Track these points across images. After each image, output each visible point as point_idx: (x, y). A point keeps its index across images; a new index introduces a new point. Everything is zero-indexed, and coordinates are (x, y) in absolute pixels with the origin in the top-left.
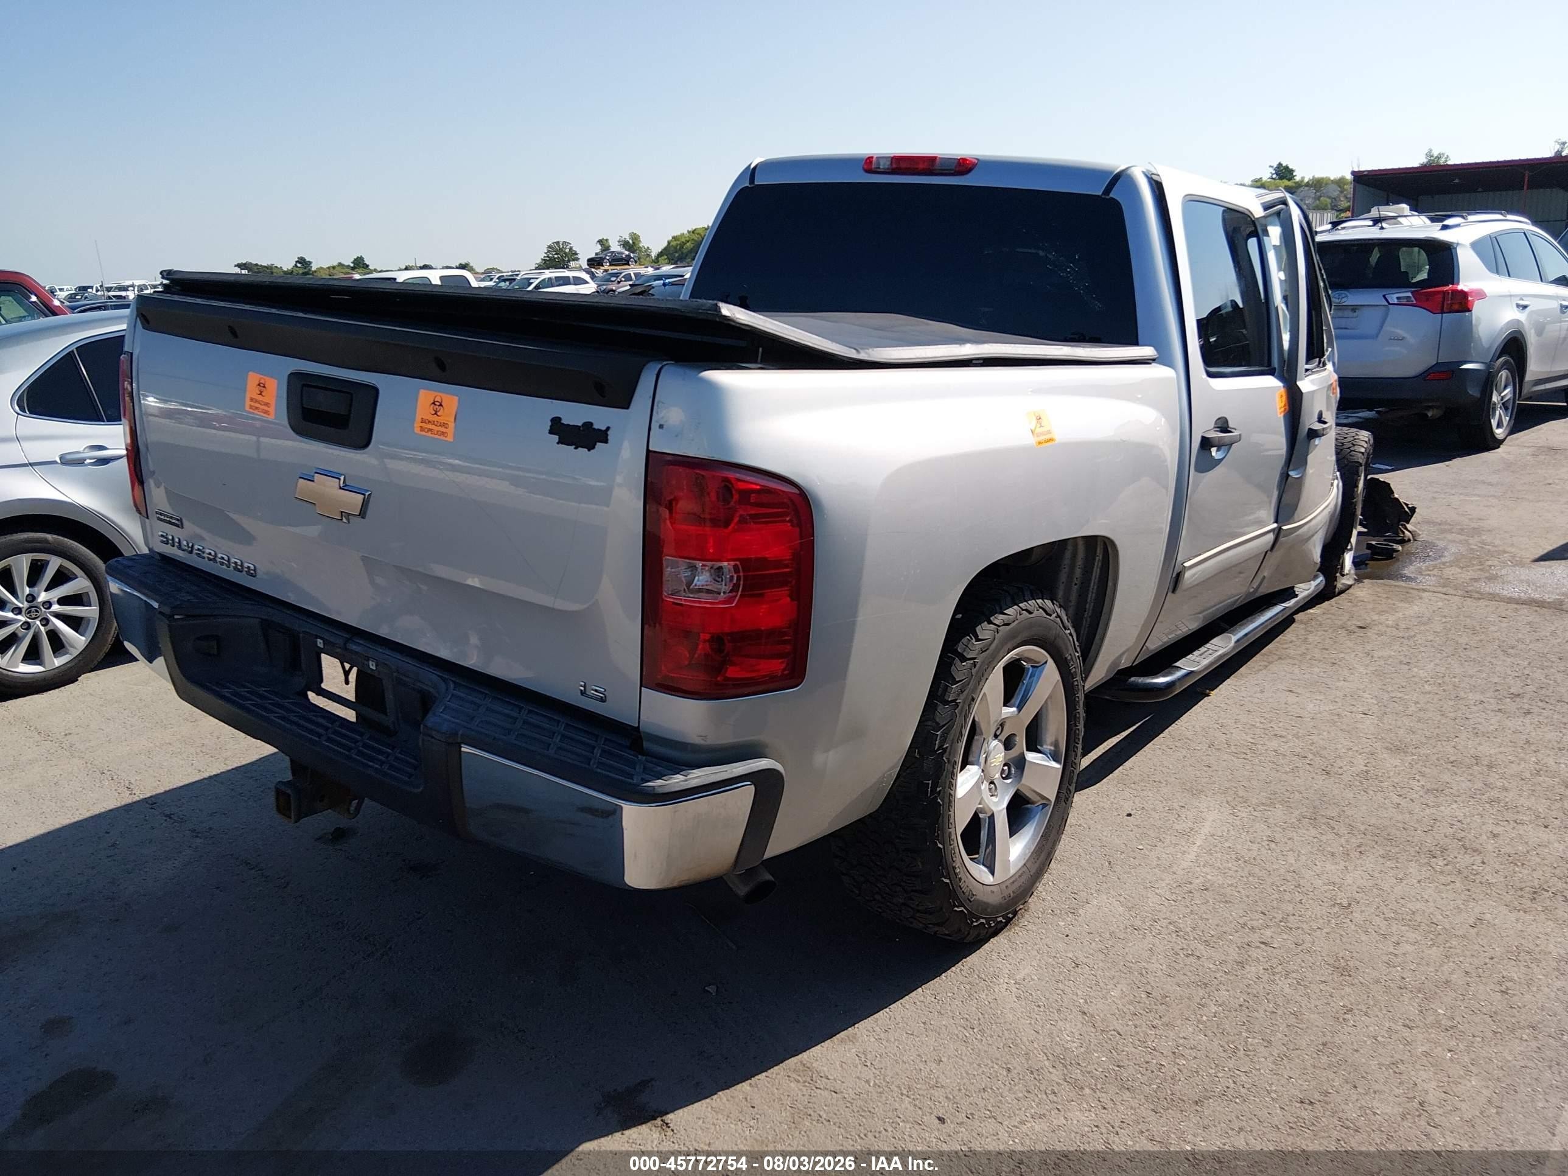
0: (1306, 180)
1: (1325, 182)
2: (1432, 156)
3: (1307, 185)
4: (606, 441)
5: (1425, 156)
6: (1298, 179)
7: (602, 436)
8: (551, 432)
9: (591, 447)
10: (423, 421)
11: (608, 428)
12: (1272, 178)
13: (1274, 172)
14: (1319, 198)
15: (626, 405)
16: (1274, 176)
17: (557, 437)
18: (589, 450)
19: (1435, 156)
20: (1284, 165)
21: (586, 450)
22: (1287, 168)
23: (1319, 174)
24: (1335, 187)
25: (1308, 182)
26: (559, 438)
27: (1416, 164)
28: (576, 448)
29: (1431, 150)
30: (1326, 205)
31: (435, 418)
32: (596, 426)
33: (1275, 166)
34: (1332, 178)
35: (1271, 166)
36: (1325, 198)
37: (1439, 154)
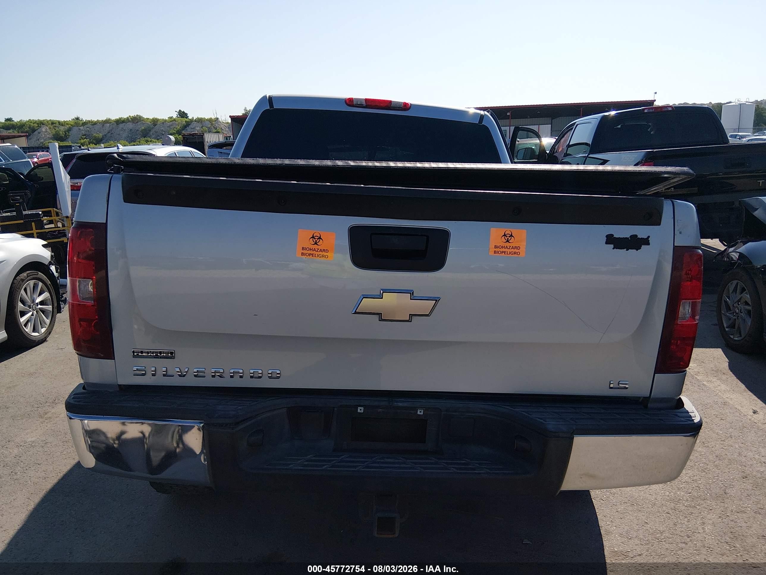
0: (195, 119)
1: (203, 120)
2: (247, 110)
3: (196, 121)
4: (649, 244)
5: (243, 110)
6: (190, 118)
7: (646, 241)
8: (607, 243)
9: (638, 248)
10: (496, 247)
11: (649, 237)
12: (178, 117)
13: (178, 114)
14: (202, 127)
15: (658, 223)
16: (178, 116)
17: (613, 245)
18: (637, 250)
19: (248, 110)
20: (182, 111)
21: (635, 250)
22: (184, 112)
23: (200, 116)
24: (208, 122)
25: (196, 120)
26: (614, 246)
27: (241, 114)
28: (627, 250)
29: (246, 108)
30: (206, 130)
31: (508, 244)
32: (639, 236)
33: (178, 111)
34: (206, 118)
35: (176, 111)
36: (205, 128)
37: (250, 110)
